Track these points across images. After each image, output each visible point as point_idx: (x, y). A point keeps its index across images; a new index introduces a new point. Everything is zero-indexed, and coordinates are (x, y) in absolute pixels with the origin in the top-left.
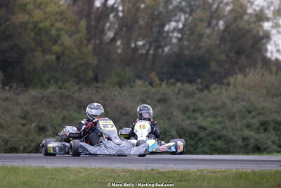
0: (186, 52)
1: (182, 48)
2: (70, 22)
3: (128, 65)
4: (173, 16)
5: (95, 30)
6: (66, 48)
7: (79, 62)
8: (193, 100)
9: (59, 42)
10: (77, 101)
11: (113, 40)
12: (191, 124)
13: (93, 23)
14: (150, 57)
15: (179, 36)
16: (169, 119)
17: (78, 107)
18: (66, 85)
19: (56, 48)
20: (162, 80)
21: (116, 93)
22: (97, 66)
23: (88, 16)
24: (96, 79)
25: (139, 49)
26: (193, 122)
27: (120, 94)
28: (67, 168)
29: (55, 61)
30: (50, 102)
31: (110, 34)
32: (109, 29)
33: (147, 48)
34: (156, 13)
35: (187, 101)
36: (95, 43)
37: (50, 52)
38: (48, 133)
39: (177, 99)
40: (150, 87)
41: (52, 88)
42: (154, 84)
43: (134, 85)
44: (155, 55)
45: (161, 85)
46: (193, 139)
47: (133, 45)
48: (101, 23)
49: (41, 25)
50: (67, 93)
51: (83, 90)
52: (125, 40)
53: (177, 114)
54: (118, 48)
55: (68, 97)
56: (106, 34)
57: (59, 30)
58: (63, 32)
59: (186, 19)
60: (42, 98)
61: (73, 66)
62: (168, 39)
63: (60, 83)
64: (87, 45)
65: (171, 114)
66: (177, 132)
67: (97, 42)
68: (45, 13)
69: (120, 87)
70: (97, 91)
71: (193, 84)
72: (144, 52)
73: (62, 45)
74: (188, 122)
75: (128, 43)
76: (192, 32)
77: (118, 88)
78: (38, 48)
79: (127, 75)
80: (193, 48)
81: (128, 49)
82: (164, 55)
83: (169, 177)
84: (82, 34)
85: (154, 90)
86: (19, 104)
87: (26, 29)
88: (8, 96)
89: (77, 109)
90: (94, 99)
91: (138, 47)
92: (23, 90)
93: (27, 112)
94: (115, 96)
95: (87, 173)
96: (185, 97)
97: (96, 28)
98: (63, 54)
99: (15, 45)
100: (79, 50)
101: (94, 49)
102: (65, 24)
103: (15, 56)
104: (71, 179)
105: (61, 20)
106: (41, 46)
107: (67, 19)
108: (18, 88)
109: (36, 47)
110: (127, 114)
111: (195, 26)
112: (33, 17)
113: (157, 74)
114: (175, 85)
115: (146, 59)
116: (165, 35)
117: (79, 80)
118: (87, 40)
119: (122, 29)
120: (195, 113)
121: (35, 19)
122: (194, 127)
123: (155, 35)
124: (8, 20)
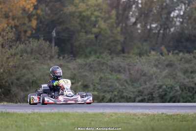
0: (186, 32)
1: (183, 29)
2: (105, 12)
3: (146, 41)
4: (176, 7)
5: (122, 17)
6: (102, 29)
7: (111, 39)
8: (191, 65)
9: (97, 26)
10: (110, 66)
11: (135, 24)
12: (190, 81)
13: (120, 12)
14: (161, 35)
15: (181, 20)
16: (174, 78)
17: (110, 70)
18: (102, 55)
19: (95, 30)
20: (169, 51)
21: (138, 61)
22: (124, 42)
23: (117, 7)
24: (123, 51)
25: (153, 30)
26: (191, 80)
27: (140, 61)
28: (103, 113)
29: (94, 39)
30: (91, 67)
31: (133, 20)
32: (132, 16)
33: (158, 29)
34: (165, 4)
35: (187, 66)
36: (122, 26)
37: (91, 33)
38: (89, 89)
39: (179, 64)
40: (161, 56)
41: (93, 58)
42: (164, 54)
43: (149, 54)
44: (163, 34)
45: (168, 54)
46: (191, 92)
47: (149, 27)
48: (126, 12)
49: (84, 14)
50: (103, 61)
51: (114, 59)
52: (143, 23)
53: (180, 74)
54: (138, 29)
55: (103, 64)
56: (129, 19)
57: (97, 17)
58: (99, 19)
59: (185, 9)
60: (86, 65)
61: (107, 42)
62: (174, 23)
63: (98, 54)
64: (116, 27)
65: (176, 74)
66: (180, 87)
67: (124, 25)
68: (87, 5)
69: (140, 56)
70: (124, 59)
71: (191, 54)
72: (157, 31)
73: (99, 27)
74: (187, 80)
75: (145, 26)
76: (190, 18)
77: (138, 57)
78: (83, 30)
79: (145, 48)
80: (190, 28)
81: (145, 30)
82: (170, 33)
83: (174, 119)
84: (113, 20)
85: (163, 58)
86: (69, 69)
87: (74, 17)
88: (62, 63)
89: (110, 72)
90: (122, 65)
91: (153, 28)
92: (72, 59)
93: (75, 75)
94: (137, 62)
95: (117, 116)
96: (185, 63)
97: (123, 15)
98: (100, 33)
99: (67, 28)
100: (111, 31)
101: (122, 30)
102: (101, 13)
103: (67, 35)
104: (106, 120)
105: (99, 10)
106: (84, 29)
107: (102, 9)
108: (68, 58)
109: (81, 29)
110: (145, 75)
111: (192, 13)
112: (78, 8)
113: (165, 47)
114: (178, 55)
115: (158, 36)
116: (171, 19)
117: (111, 52)
118: (116, 23)
119: (141, 16)
120: (193, 74)
121: (80, 10)
122: (191, 83)
123: (164, 20)
124: (61, 10)
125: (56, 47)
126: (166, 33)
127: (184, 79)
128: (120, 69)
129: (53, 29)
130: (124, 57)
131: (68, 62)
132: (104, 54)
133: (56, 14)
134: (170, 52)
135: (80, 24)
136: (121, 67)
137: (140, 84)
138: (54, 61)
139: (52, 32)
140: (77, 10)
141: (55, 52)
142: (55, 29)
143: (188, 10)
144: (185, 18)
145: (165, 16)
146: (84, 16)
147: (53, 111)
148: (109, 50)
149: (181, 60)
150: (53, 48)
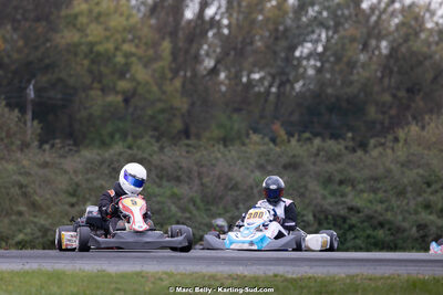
0: (330, 91)
1: (322, 85)
2: (146, 44)
3: (238, 110)
4: (308, 34)
5: (186, 56)
6: (139, 83)
7: (160, 105)
8: (340, 166)
9: (128, 76)
10: (156, 167)
11: (214, 71)
12: (337, 203)
13: (181, 44)
14: (272, 98)
15: (319, 64)
16: (302, 195)
17: (157, 176)
18: (139, 142)
19: (123, 85)
20: (291, 134)
21: (219, 155)
22: (189, 112)
23: (173, 34)
24: (186, 133)
25: (254, 86)
26: (340, 199)
28: (141, 272)
29: (122, 105)
31: (209, 63)
32: (207, 55)
33: (266, 83)
34: (281, 28)
35: (331, 167)
36: (185, 76)
37: (114, 90)
39: (314, 163)
40: (272, 145)
41: (118, 147)
42: (278, 140)
43: (247, 141)
44: (278, 95)
45: (289, 141)
46: (340, 227)
47: (244, 80)
48: (195, 46)
49: (100, 48)
50: (140, 155)
51: (166, 150)
52: (233, 71)
53: (314, 186)
54: (222, 83)
56: (201, 62)
57: (127, 55)
58: (134, 59)
59: (328, 40)
60: (102, 163)
61: (150, 112)
62: (301, 70)
63: (130, 139)
64: (172, 79)
65: (306, 187)
66: (314, 216)
67: (189, 74)
68: (106, 29)
69: (225, 146)
70: (188, 152)
71: (341, 141)
72: (262, 90)
73: (133, 79)
74: (332, 200)
75: (238, 76)
76: (338, 59)
77: (221, 147)
78: (96, 85)
79: (236, 126)
80: (339, 83)
81: (237, 85)
82: (294, 94)
83: (302, 287)
84: (165, 62)
85: (278, 149)
86: (65, 172)
87: (76, 55)
88: (48, 159)
89: (157, 180)
90: (184, 163)
91: (254, 83)
92: (70, 150)
93: (78, 185)
94: (217, 159)
95: (172, 280)
96: (326, 162)
97: (187, 52)
98: (134, 93)
99: (60, 80)
100: (160, 86)
101: (183, 85)
102: (137, 46)
103: (59, 96)
104: (147, 289)
105: (132, 41)
106: (100, 82)
107: (140, 38)
108: (63, 147)
109: (93, 82)
110: (235, 187)
111: (343, 48)
112: (87, 36)
113: (282, 125)
114: (312, 143)
115: (266, 101)
116: (295, 63)
117: (160, 135)
118: (171, 70)
119: (228, 54)
120: (343, 186)
121: (90, 38)
122: (340, 207)
123: (279, 63)
124: (48, 40)
125: (35, 122)
126: (284, 93)
127: (324, 198)
128: (180, 173)
129: (29, 82)
130: (188, 145)
131: (62, 156)
132: (144, 140)
133: (36, 48)
134: (293, 136)
135: (90, 71)
136: (181, 168)
137: (225, 208)
138: (31, 155)
139: (26, 88)
140: (84, 40)
141: (32, 133)
142: (33, 82)
143: (333, 41)
144: (328, 61)
145: (283, 55)
146: (99, 54)
147: (27, 267)
148: (155, 129)
149: (317, 155)
150: (29, 124)
